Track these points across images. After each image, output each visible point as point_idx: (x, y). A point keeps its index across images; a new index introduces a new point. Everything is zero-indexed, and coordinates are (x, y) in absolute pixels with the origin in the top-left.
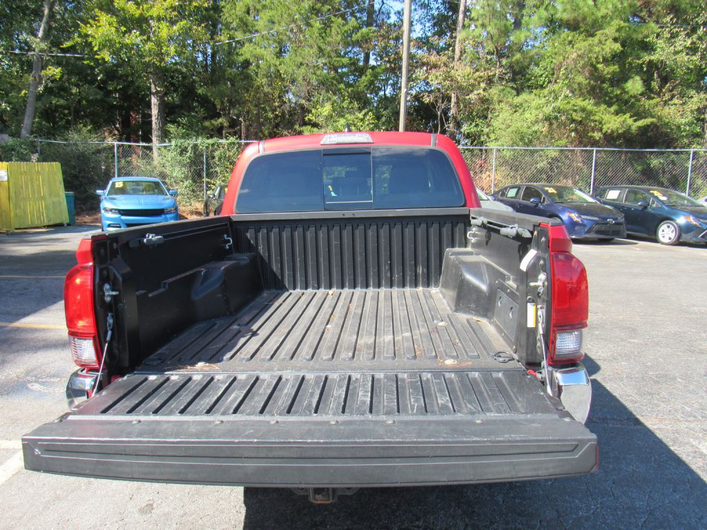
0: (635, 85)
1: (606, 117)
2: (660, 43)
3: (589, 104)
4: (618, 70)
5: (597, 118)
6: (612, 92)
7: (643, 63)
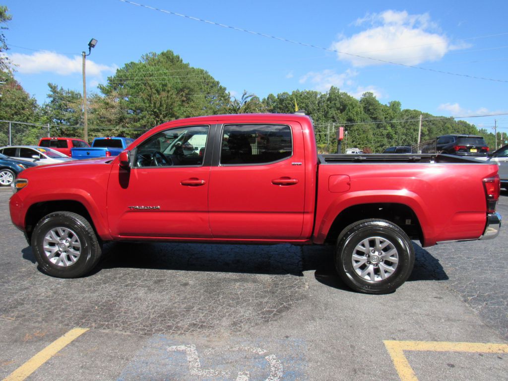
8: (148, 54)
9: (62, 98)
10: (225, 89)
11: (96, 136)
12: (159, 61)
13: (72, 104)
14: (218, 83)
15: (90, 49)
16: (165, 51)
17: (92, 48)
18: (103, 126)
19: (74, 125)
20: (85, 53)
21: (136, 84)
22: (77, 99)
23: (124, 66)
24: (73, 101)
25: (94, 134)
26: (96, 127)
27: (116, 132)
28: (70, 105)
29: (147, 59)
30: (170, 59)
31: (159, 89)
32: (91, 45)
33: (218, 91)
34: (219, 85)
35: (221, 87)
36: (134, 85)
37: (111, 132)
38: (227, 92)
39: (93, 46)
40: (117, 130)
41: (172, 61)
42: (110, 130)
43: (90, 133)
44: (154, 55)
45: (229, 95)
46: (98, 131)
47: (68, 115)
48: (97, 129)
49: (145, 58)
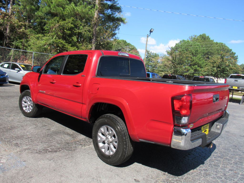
0: (75, 39)
1: (69, 47)
2: (81, 27)
3: (63, 42)
4: (70, 33)
5: (66, 47)
6: (69, 40)
7: (77, 32)
8: (192, 36)
9: (151, 56)
10: (235, 53)
11: (161, 73)
12: (197, 39)
13: (154, 59)
14: (231, 50)
15: (150, 33)
16: (202, 34)
17: (151, 33)
18: (165, 69)
19: (153, 68)
20: (148, 35)
21: (182, 50)
22: (157, 56)
23: (179, 42)
24: (155, 58)
25: (160, 73)
26: (162, 70)
27: (170, 72)
28: (153, 59)
29: (192, 38)
30: (204, 38)
31: (193, 53)
32: (151, 32)
33: (230, 54)
34: (232, 51)
35: (232, 53)
36: (181, 50)
37: (168, 72)
38: (236, 55)
39: (152, 32)
40: (171, 71)
41: (205, 39)
42: (168, 71)
43: (159, 72)
44: (196, 36)
45: (237, 57)
46: (163, 71)
47: (152, 63)
48: (163, 70)
49: (191, 38)
